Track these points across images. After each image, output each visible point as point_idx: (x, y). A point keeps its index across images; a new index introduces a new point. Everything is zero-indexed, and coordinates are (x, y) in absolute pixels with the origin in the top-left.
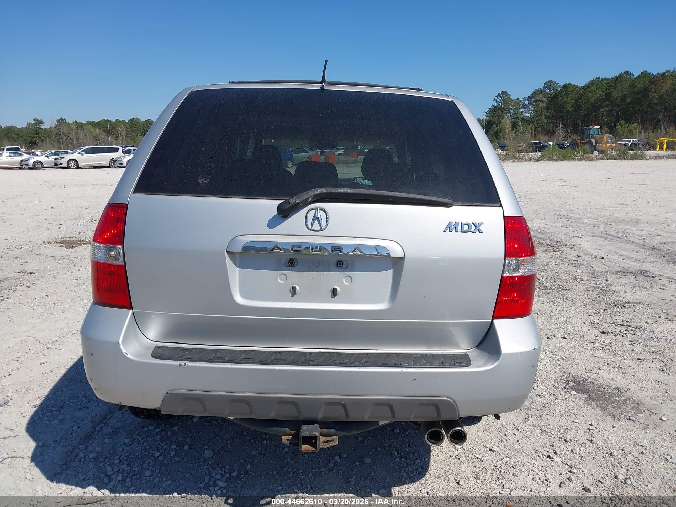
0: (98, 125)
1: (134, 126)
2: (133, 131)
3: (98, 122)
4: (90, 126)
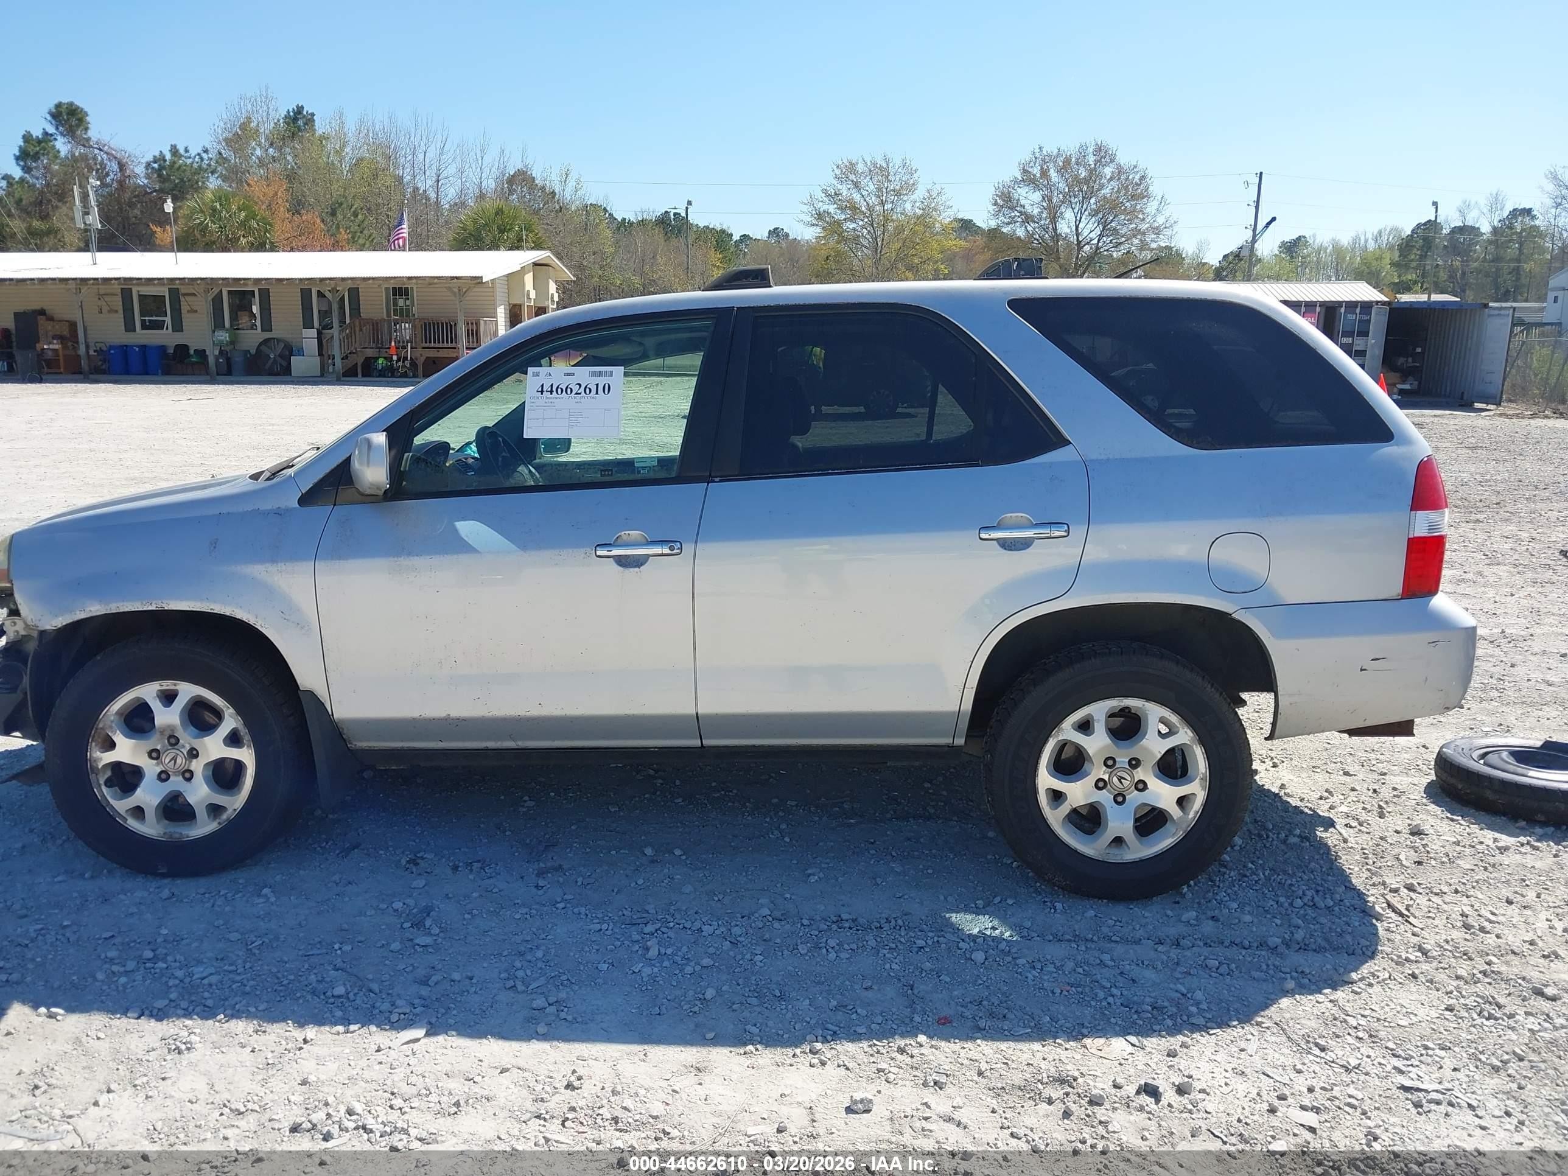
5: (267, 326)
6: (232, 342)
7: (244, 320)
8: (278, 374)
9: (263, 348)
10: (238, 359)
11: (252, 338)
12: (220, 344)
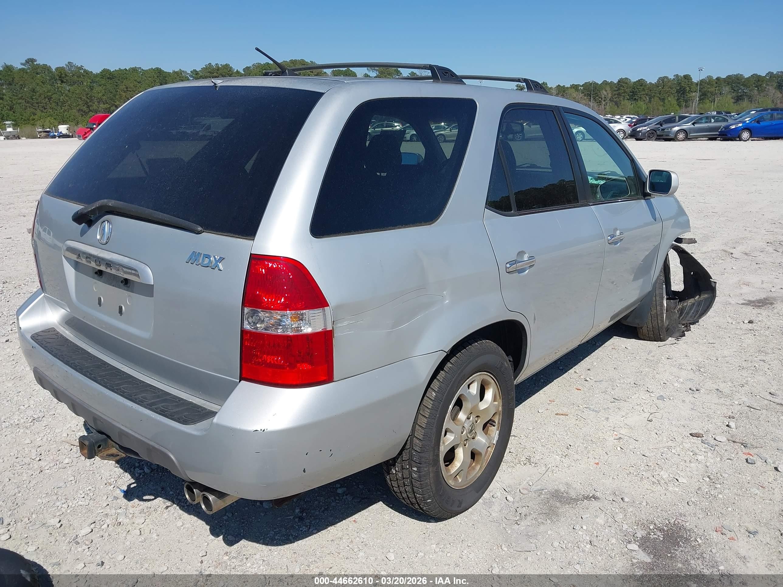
0: (582, 88)
1: (621, 88)
2: (619, 94)
3: (582, 86)
4: (573, 90)
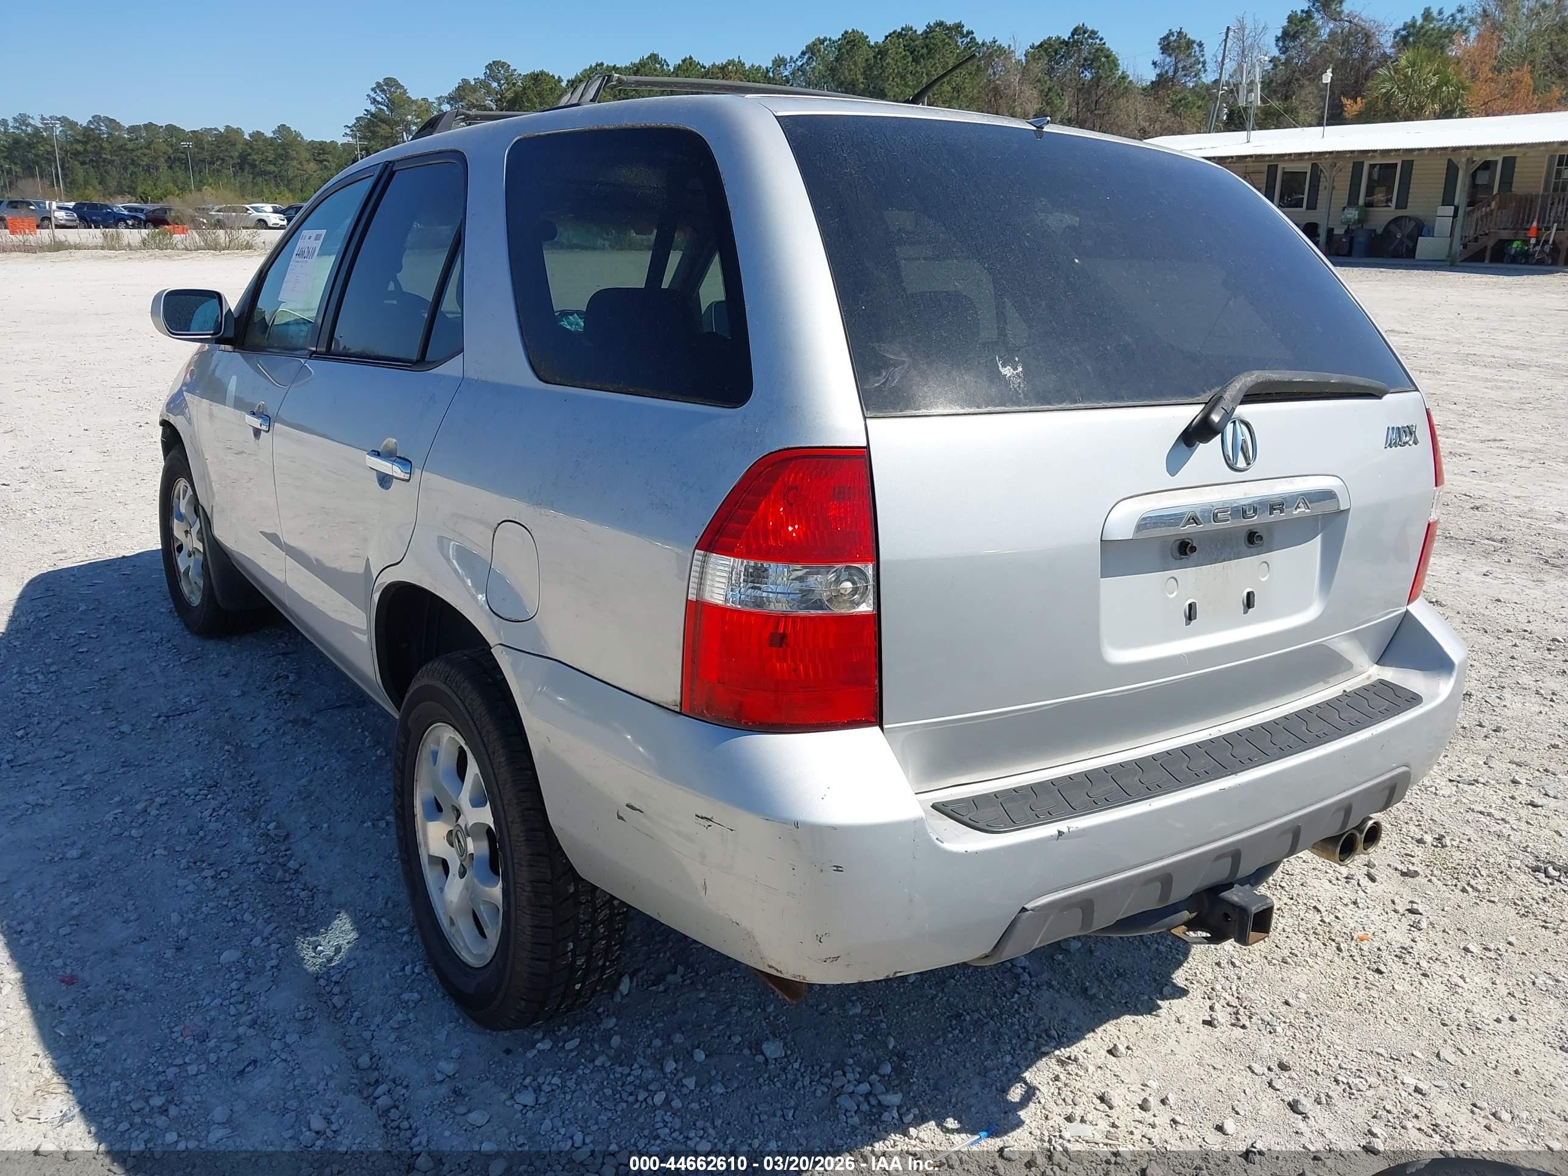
5: (1402, 204)
6: (1361, 221)
7: (1379, 196)
8: (1401, 256)
9: (1392, 227)
10: (1361, 238)
11: (1383, 215)
12: (1347, 222)
